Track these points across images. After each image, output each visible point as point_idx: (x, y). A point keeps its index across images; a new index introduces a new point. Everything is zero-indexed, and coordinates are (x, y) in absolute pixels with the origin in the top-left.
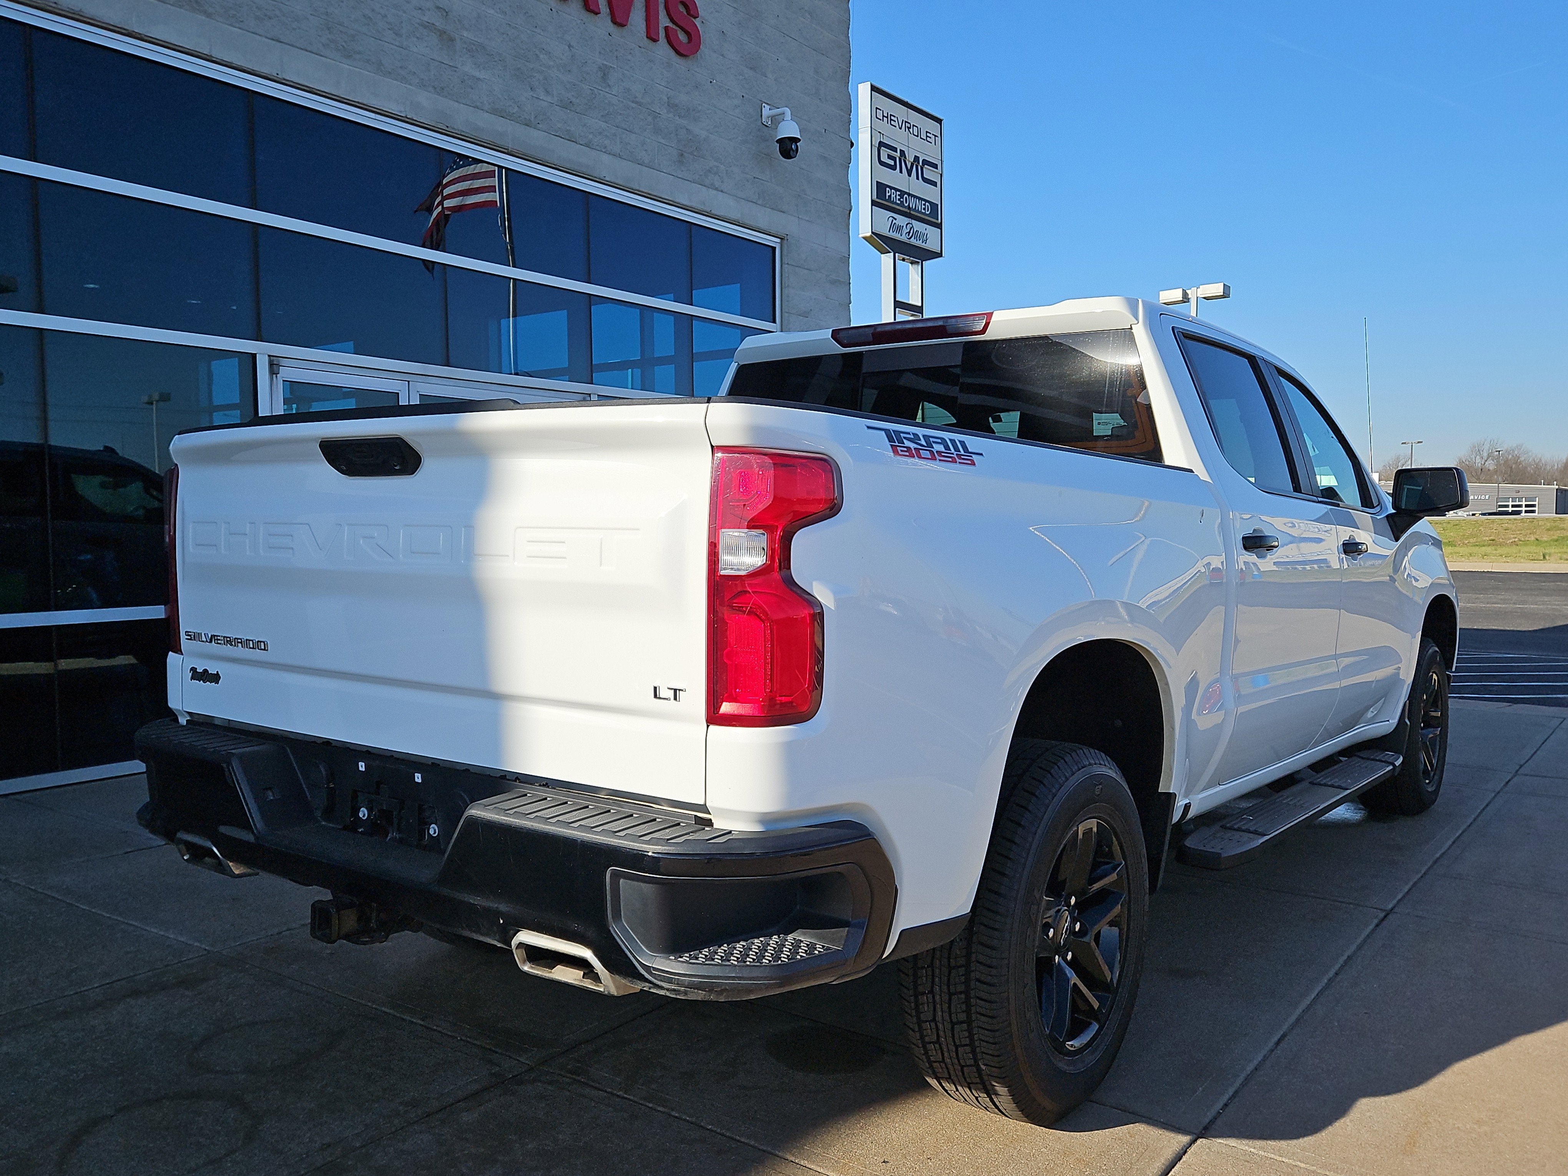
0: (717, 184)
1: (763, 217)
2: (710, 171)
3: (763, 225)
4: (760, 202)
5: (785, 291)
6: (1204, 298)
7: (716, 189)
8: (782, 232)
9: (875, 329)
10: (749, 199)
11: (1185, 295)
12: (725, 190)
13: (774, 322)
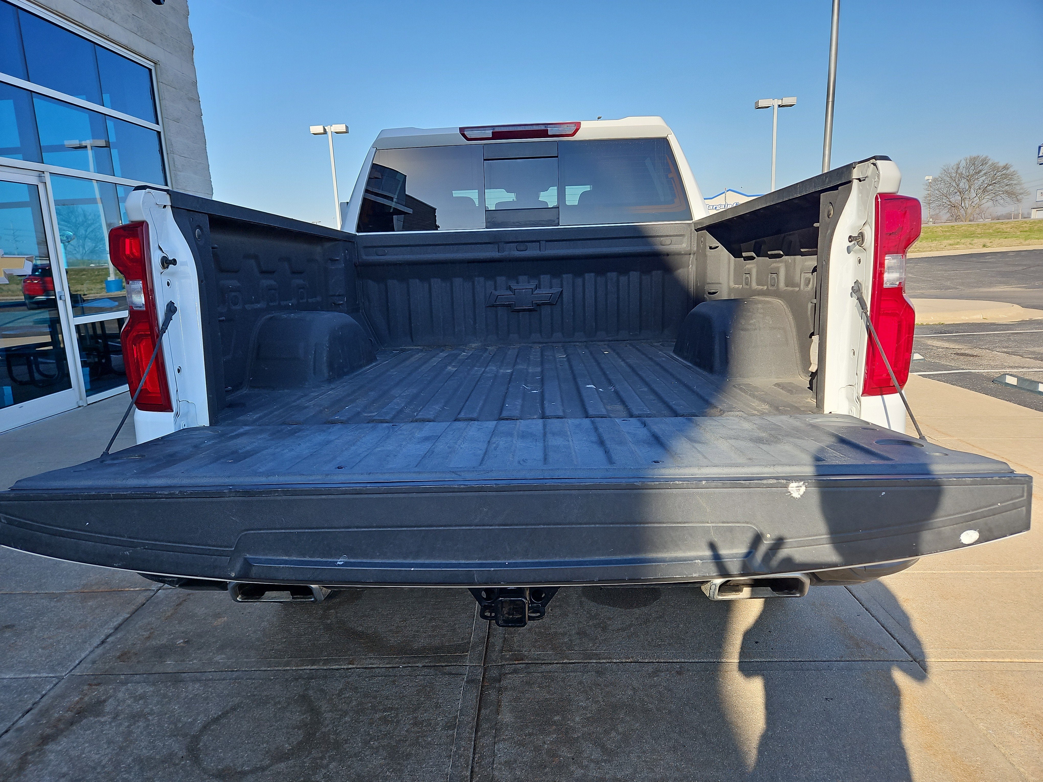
0: (110, 16)
1: (142, 46)
2: (104, 4)
3: (143, 52)
4: (139, 34)
5: (162, 102)
6: (335, 132)
7: (110, 19)
8: (155, 59)
9: (494, 129)
10: (132, 31)
11: (325, 130)
12: (116, 21)
13: (158, 123)
